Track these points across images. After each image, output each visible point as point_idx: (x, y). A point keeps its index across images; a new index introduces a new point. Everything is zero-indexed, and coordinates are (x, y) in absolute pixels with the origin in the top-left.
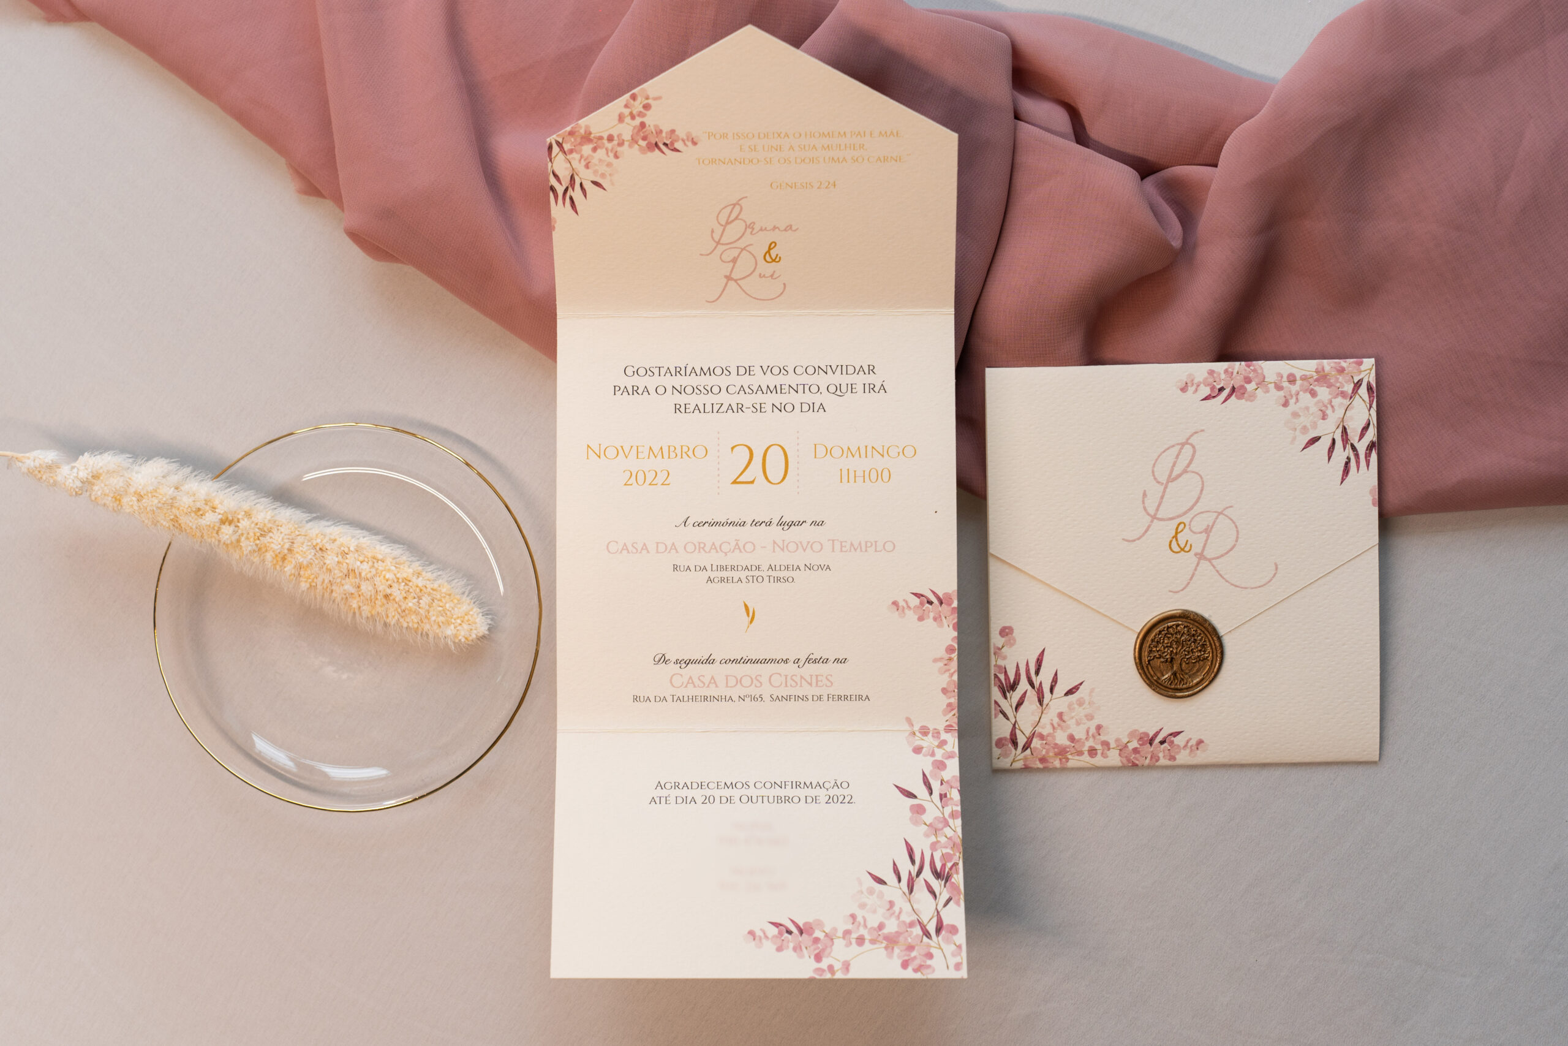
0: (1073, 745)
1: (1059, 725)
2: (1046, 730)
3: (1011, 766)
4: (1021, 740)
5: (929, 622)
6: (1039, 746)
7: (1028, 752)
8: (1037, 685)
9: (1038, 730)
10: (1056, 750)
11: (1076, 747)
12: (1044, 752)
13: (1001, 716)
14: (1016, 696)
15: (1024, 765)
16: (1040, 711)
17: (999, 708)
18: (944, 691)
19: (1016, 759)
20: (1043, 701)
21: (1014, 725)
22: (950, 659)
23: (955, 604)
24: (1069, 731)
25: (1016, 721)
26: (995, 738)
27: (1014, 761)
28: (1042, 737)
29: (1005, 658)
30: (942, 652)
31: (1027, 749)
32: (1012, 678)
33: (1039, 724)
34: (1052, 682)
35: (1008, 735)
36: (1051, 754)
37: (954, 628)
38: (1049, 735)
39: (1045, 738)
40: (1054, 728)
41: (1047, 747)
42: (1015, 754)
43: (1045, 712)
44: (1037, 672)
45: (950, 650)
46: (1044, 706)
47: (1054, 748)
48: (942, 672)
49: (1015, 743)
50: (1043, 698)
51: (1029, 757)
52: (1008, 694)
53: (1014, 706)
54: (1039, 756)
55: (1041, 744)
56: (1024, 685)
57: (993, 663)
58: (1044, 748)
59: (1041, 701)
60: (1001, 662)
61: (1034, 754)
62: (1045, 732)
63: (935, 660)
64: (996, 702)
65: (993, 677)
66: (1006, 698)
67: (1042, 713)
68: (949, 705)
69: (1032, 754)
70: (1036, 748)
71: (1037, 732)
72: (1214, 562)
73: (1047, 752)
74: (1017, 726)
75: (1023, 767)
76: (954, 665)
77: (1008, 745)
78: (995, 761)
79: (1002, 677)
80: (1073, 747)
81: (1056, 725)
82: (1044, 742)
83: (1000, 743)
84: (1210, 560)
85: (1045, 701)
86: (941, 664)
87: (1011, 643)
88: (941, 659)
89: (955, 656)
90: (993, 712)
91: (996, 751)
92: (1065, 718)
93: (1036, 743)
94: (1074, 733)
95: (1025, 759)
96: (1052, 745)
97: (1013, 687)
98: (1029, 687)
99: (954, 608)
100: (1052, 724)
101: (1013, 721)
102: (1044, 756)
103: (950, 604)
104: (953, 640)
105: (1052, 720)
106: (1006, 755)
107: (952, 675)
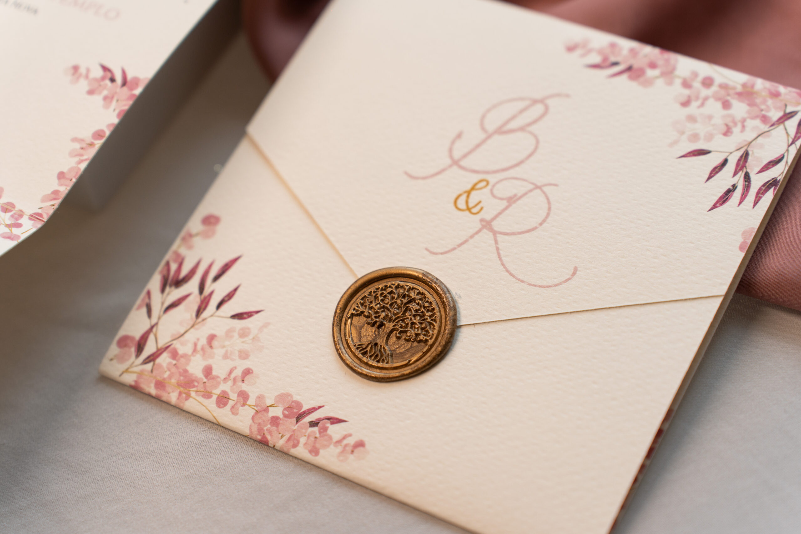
0: (205, 380)
1: (203, 349)
2: (183, 348)
3: (121, 375)
4: (150, 348)
5: (98, 99)
6: (165, 365)
7: (149, 366)
8: (207, 291)
9: (177, 345)
10: (182, 378)
11: (207, 384)
12: (166, 375)
13: (144, 310)
14: (175, 294)
15: (136, 382)
16: (191, 323)
17: (147, 300)
18: (61, 176)
19: (131, 370)
20: (202, 313)
21: (152, 327)
22: (92, 145)
23: (138, 91)
24: (210, 362)
25: (156, 324)
26: (122, 333)
27: (127, 371)
28: (175, 355)
29: (190, 247)
30: (87, 134)
31: (150, 362)
32: (184, 272)
33: (182, 339)
34: (226, 296)
35: (137, 335)
36: (173, 381)
37: (118, 115)
38: (185, 356)
39: (177, 358)
40: (195, 350)
41: (174, 370)
42: (133, 363)
43: (196, 327)
44: (216, 278)
45: (98, 134)
46: (200, 319)
47: (181, 375)
48: (73, 154)
49: (140, 347)
50: (205, 308)
51: (146, 373)
52: (168, 289)
53: (167, 303)
54: (159, 378)
55: (170, 364)
56: (192, 286)
57: (174, 247)
58: (169, 370)
59: (199, 312)
60: (183, 251)
61: (155, 372)
62: (182, 350)
63: (75, 140)
64: (149, 293)
65: (163, 263)
66: (163, 290)
67: (193, 326)
68: (56, 192)
69: (152, 371)
70: (160, 366)
71: (172, 346)
72: (500, 237)
73: (170, 377)
74: (154, 330)
75: (133, 383)
76: (91, 153)
77: (130, 347)
78: (105, 361)
79: (174, 267)
80: (204, 383)
81: (199, 347)
82: (174, 362)
83: (124, 342)
84: (495, 233)
85: (205, 315)
86: (77, 146)
87: (207, 235)
88: (82, 140)
89: (99, 143)
90: (139, 302)
91: (114, 350)
92: (215, 343)
93: (164, 360)
94: (214, 367)
95: (140, 374)
96: (181, 370)
97: (178, 283)
98: (196, 291)
99: (134, 95)
100: (195, 345)
101: (154, 320)
102: (164, 379)
103: (131, 89)
104: (109, 126)
105: (198, 339)
106: (121, 359)
107: (81, 162)
